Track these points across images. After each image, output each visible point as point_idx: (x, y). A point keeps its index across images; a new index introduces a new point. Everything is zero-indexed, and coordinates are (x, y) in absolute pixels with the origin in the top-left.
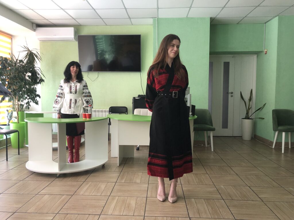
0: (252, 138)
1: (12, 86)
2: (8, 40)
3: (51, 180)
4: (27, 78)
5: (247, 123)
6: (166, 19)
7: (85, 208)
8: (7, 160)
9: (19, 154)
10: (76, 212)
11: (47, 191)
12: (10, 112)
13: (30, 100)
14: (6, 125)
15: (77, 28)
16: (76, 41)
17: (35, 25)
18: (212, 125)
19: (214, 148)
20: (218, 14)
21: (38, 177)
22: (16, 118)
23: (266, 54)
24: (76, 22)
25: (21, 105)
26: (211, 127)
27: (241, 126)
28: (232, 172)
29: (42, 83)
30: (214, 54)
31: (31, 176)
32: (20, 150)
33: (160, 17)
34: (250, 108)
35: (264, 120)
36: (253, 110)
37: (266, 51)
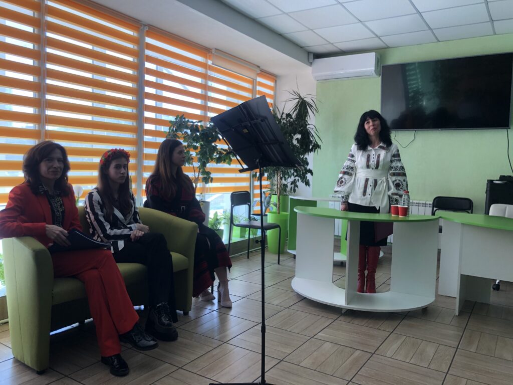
2: (271, 83)
3: (333, 317)
4: (295, 142)
9: (279, 263)
11: (327, 336)
12: (268, 195)
13: (297, 178)
15: (381, 53)
16: (377, 76)
17: (311, 56)
22: (275, 205)
29: (316, 150)
31: (300, 303)
32: (280, 256)
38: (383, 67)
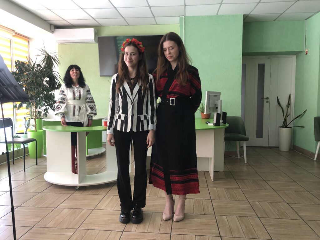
0: (290, 149)
1: (29, 92)
2: (26, 43)
3: (71, 193)
4: (45, 83)
5: (285, 132)
6: (193, 17)
7: (106, 224)
8: (25, 171)
9: (37, 164)
10: (97, 227)
11: (66, 205)
12: (27, 119)
13: (48, 107)
14: (23, 133)
15: (98, 28)
16: (95, 43)
17: (53, 27)
18: (245, 134)
19: (247, 160)
20: (253, 10)
21: (57, 190)
22: (33, 126)
23: (307, 54)
24: (96, 22)
25: (39, 112)
26: (244, 136)
27: (278, 135)
28: (268, 187)
31: (49, 188)
32: (38, 160)
33: (187, 15)
34: (288, 115)
35: (305, 128)
36: (292, 117)
37: (307, 51)
38: (98, 37)
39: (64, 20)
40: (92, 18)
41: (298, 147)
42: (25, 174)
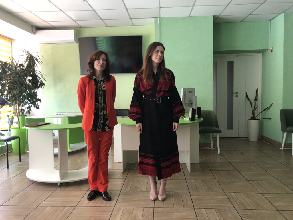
0: (259, 139)
1: (12, 91)
3: (53, 190)
4: (28, 82)
5: (254, 124)
6: (168, 18)
8: (8, 168)
9: (20, 161)
12: (11, 117)
13: (31, 105)
14: (7, 131)
16: (76, 43)
17: (34, 29)
18: (218, 127)
19: (220, 151)
20: (222, 12)
21: (39, 187)
22: (17, 123)
23: (272, 52)
24: (76, 24)
25: (22, 110)
26: (217, 129)
27: (248, 126)
29: (43, 87)
30: (218, 53)
32: (21, 156)
33: (161, 17)
34: (256, 108)
35: (271, 120)
36: (259, 110)
37: (272, 50)
38: (79, 38)
39: (45, 22)
40: (72, 20)
41: (266, 137)
42: (8, 171)
